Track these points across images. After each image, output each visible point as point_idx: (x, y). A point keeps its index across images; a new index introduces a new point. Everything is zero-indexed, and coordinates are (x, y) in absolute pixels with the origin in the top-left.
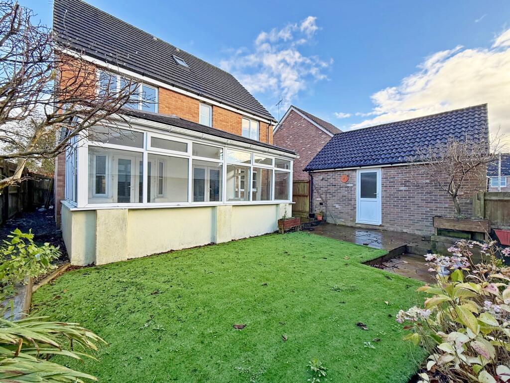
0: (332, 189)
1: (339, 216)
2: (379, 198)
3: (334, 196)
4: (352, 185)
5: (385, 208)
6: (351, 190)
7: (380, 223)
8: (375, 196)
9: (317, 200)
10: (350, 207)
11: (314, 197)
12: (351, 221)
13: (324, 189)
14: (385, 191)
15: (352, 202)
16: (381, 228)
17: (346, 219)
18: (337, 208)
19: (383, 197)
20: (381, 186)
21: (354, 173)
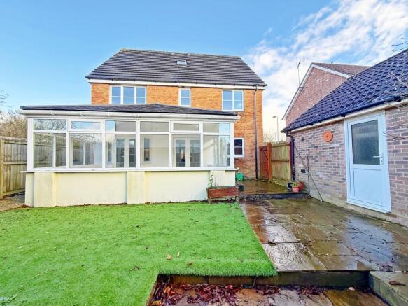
0: (314, 152)
1: (324, 189)
2: (384, 166)
3: (317, 161)
4: (338, 145)
5: (397, 182)
6: (337, 152)
7: (389, 210)
8: (377, 162)
9: (299, 166)
10: (338, 178)
11: (296, 163)
12: (339, 198)
13: (306, 153)
14: (394, 151)
15: (340, 171)
16: (390, 219)
17: (333, 195)
18: (321, 179)
19: (392, 162)
20: (386, 143)
21: (340, 127)
